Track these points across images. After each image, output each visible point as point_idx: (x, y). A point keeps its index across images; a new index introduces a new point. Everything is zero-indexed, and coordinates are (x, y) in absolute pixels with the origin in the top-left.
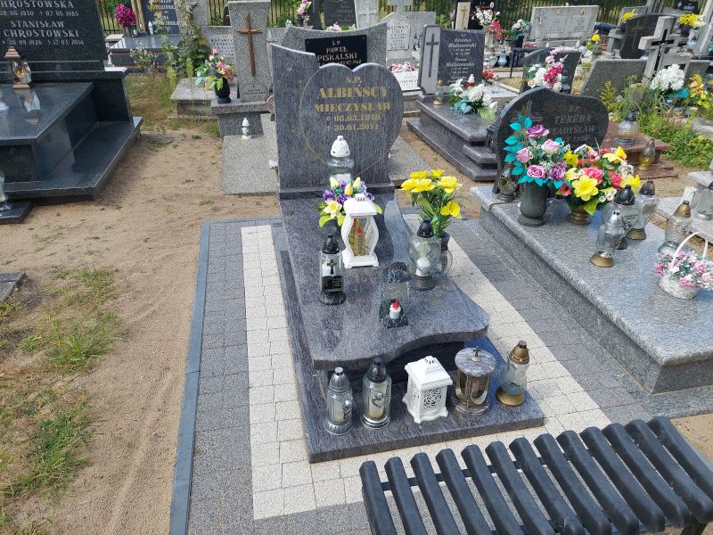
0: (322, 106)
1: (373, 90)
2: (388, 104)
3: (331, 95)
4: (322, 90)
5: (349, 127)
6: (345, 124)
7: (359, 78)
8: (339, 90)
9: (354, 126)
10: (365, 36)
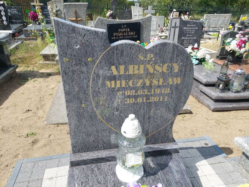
0: (113, 82)
1: (165, 66)
2: (179, 79)
3: (122, 72)
4: (113, 68)
5: (140, 100)
6: (136, 97)
7: (152, 56)
8: (131, 67)
9: (145, 98)
10: (140, 23)
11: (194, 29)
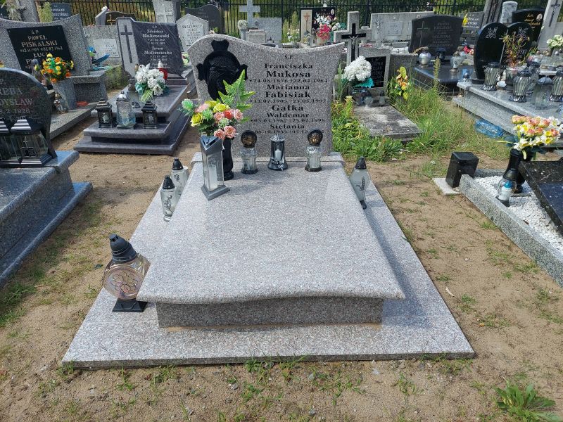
10: (61, 26)
11: (162, 38)
